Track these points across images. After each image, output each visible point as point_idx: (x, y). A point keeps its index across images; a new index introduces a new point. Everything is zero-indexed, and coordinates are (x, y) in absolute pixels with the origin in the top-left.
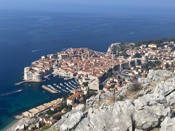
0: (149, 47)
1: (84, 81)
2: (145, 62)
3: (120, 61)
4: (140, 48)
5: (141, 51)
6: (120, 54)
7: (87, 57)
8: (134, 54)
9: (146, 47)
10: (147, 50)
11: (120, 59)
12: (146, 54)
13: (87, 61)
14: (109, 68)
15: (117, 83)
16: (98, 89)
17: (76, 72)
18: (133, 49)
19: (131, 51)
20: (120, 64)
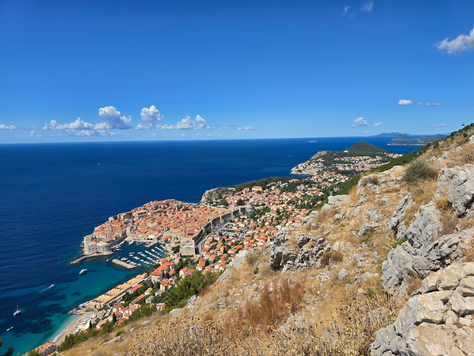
0: (254, 191)
1: (173, 245)
2: (251, 210)
3: (219, 212)
4: (242, 193)
5: (243, 196)
6: (219, 202)
7: (174, 211)
8: (236, 202)
9: (249, 191)
10: (251, 194)
11: (219, 209)
12: (251, 200)
13: (174, 218)
14: (205, 223)
15: (219, 242)
16: (194, 254)
17: (161, 234)
18: (233, 195)
19: (231, 198)
20: (220, 216)
